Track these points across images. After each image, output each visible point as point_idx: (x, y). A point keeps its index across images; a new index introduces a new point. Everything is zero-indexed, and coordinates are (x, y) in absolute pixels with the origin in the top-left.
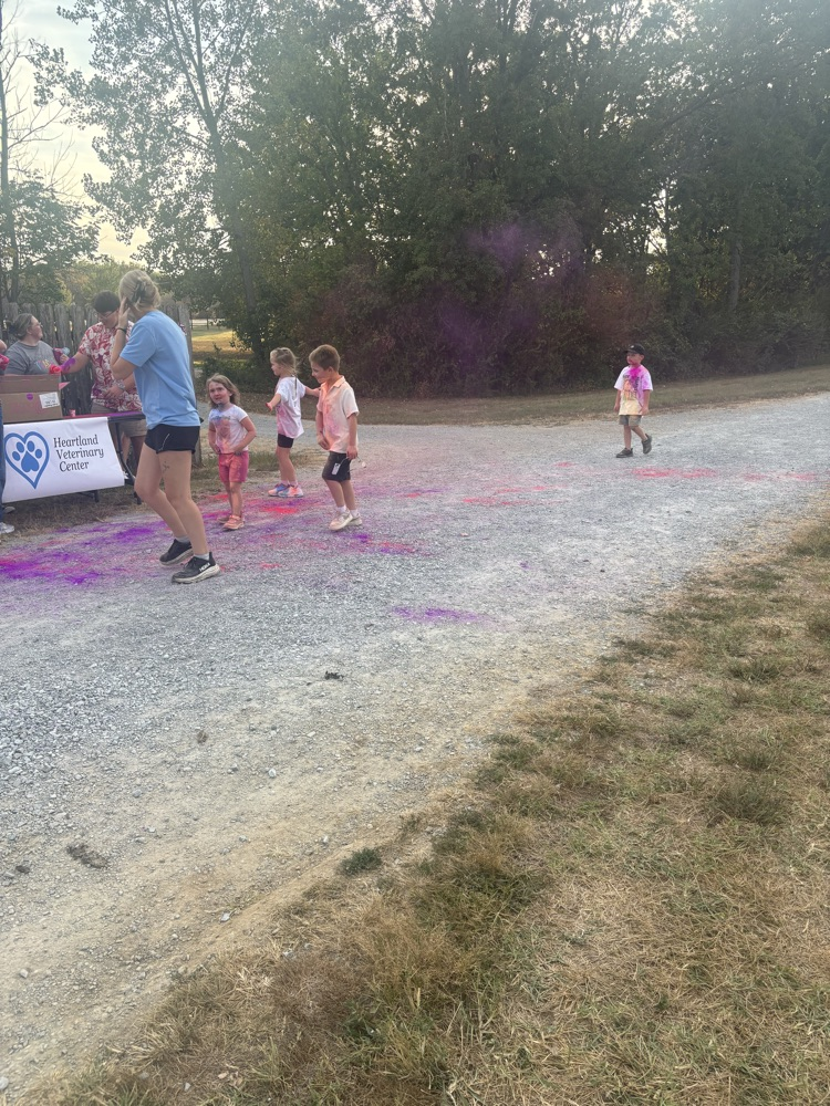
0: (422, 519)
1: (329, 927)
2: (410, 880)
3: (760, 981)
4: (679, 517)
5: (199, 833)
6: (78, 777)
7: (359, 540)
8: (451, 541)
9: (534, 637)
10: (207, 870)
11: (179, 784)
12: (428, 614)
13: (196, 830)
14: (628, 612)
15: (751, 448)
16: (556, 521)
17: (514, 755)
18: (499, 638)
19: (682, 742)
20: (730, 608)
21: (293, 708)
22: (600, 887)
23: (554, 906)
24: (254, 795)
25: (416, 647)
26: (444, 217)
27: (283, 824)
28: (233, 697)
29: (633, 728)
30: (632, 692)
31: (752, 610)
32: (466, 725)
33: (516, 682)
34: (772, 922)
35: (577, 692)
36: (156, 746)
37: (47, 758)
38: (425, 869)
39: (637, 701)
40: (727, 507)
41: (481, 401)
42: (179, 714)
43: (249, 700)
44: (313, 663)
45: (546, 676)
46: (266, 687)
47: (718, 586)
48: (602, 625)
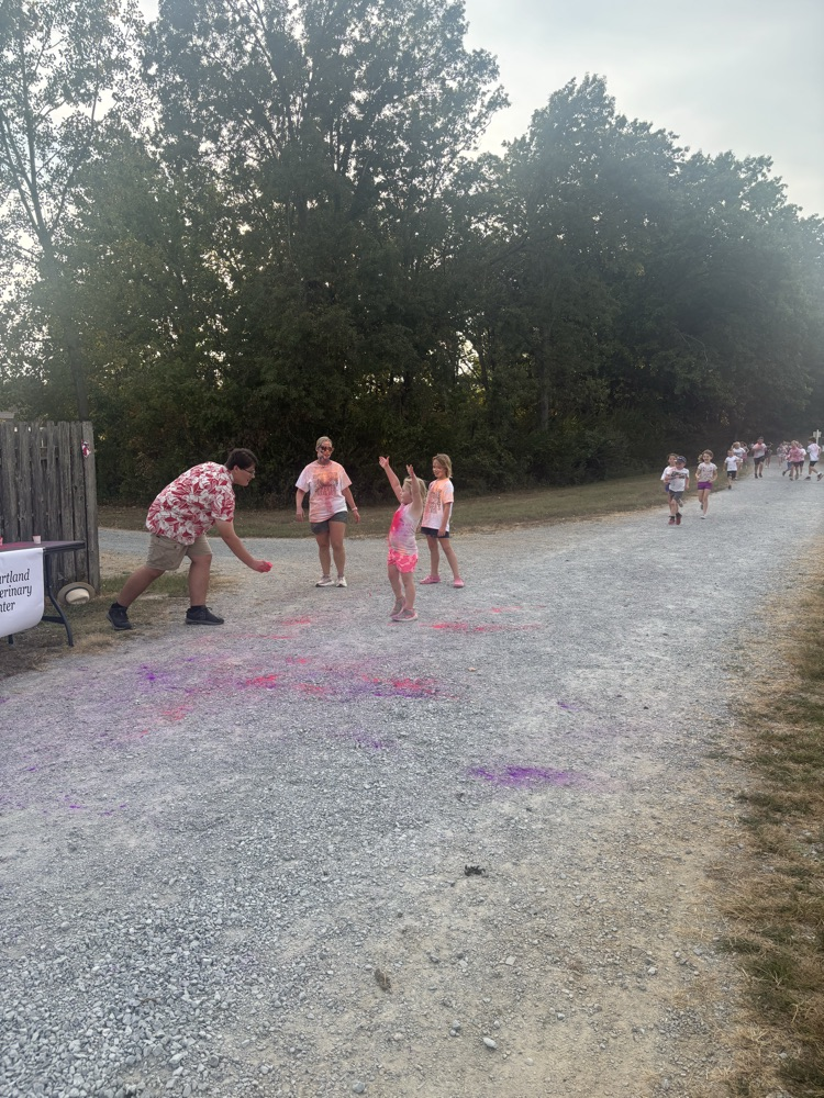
4: (661, 640)
9: (646, 797)
11: (402, 1063)
12: (513, 775)
14: (712, 756)
15: (659, 563)
16: (549, 649)
18: (613, 801)
21: (460, 923)
24: (508, 1068)
25: (533, 821)
32: (676, 928)
33: (679, 859)
35: (757, 868)
36: (333, 1003)
40: (696, 627)
42: (329, 947)
43: (400, 915)
44: (435, 853)
45: (704, 850)
46: (405, 893)
47: (771, 719)
48: (703, 776)
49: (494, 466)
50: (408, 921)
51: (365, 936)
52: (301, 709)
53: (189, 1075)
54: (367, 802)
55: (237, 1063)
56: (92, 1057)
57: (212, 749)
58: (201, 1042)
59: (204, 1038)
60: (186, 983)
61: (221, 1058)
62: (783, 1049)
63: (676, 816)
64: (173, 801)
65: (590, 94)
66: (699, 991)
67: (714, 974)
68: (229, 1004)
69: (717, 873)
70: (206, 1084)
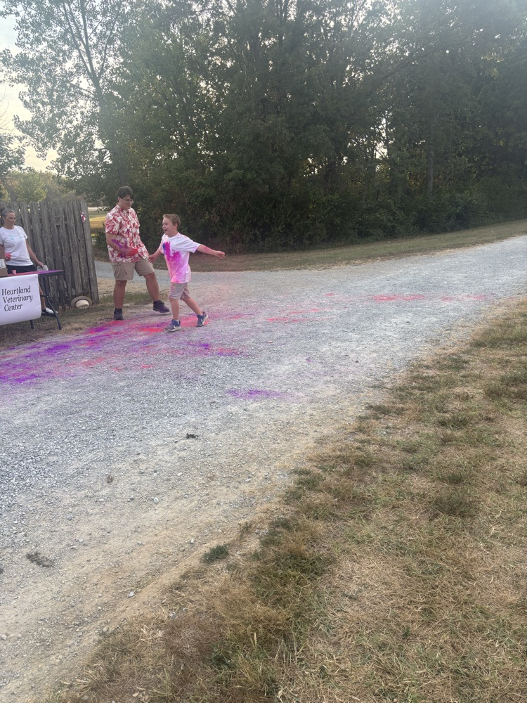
0: (243, 333)
1: (197, 597)
2: (247, 564)
3: (465, 615)
4: (402, 325)
5: (111, 541)
6: (31, 509)
7: (204, 347)
8: (262, 346)
10: (118, 564)
11: (97, 510)
12: (250, 394)
13: (109, 539)
14: (374, 387)
15: (446, 280)
16: (326, 331)
17: (307, 481)
19: (411, 468)
20: (436, 382)
21: (167, 458)
22: (365, 562)
23: (338, 575)
24: (145, 515)
25: (243, 415)
26: (247, 138)
27: (164, 532)
28: (128, 452)
29: (381, 461)
30: (379, 438)
31: (451, 383)
32: (277, 464)
33: (307, 434)
34: (471, 578)
35: (345, 439)
36: (81, 486)
37: (10, 498)
38: (256, 556)
39: (382, 444)
40: (432, 318)
41: (275, 255)
42: (94, 465)
43: (139, 454)
44: (178, 428)
45: (325, 430)
46: (149, 445)
48: (358, 396)
49: (389, 220)
50: (141, 456)
55: (21, 506)
61: (15, 504)
63: (324, 415)
66: (264, 490)
67: (279, 483)
68: (31, 484)
69: (321, 440)
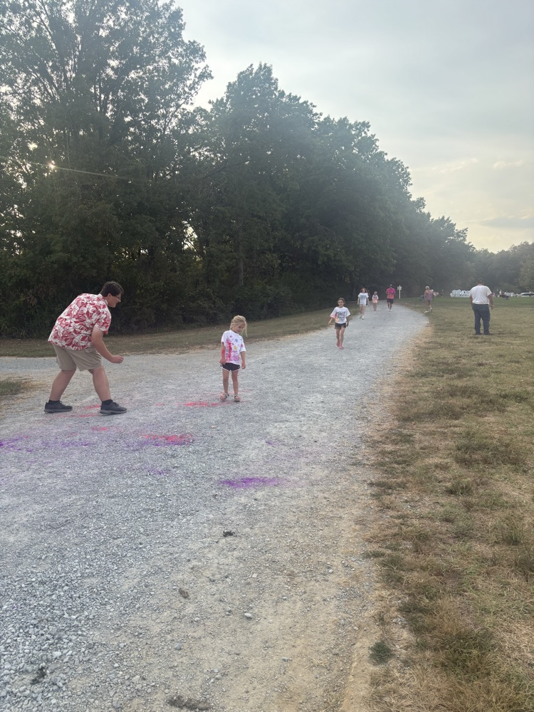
2: (419, 656)
4: (321, 405)
9: (320, 488)
11: (201, 632)
12: (244, 482)
13: (246, 662)
14: (355, 465)
18: (302, 491)
20: (405, 456)
21: (226, 561)
25: (259, 505)
29: (433, 533)
30: (410, 512)
32: (341, 550)
33: (340, 517)
35: (381, 517)
38: (422, 646)
42: (149, 581)
43: (189, 560)
44: (205, 527)
45: (353, 511)
46: (190, 549)
47: (384, 443)
48: (350, 475)
49: (211, 308)
50: (194, 563)
51: (170, 573)
52: (108, 456)
53: (76, 654)
54: (159, 504)
55: (104, 644)
56: (13, 653)
57: (53, 483)
58: (80, 637)
59: (82, 635)
60: (65, 609)
61: (94, 644)
62: (400, 599)
63: (337, 496)
64: (34, 514)
65: (263, 75)
66: (356, 578)
67: (363, 569)
68: (94, 616)
69: (361, 522)
70: (88, 658)
